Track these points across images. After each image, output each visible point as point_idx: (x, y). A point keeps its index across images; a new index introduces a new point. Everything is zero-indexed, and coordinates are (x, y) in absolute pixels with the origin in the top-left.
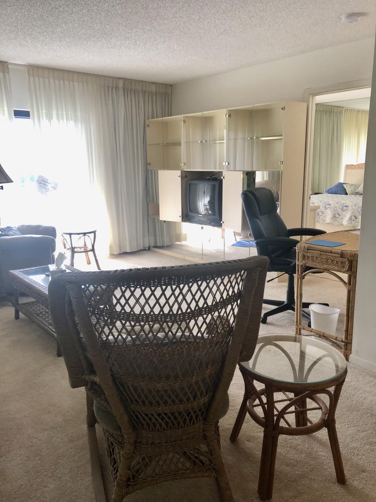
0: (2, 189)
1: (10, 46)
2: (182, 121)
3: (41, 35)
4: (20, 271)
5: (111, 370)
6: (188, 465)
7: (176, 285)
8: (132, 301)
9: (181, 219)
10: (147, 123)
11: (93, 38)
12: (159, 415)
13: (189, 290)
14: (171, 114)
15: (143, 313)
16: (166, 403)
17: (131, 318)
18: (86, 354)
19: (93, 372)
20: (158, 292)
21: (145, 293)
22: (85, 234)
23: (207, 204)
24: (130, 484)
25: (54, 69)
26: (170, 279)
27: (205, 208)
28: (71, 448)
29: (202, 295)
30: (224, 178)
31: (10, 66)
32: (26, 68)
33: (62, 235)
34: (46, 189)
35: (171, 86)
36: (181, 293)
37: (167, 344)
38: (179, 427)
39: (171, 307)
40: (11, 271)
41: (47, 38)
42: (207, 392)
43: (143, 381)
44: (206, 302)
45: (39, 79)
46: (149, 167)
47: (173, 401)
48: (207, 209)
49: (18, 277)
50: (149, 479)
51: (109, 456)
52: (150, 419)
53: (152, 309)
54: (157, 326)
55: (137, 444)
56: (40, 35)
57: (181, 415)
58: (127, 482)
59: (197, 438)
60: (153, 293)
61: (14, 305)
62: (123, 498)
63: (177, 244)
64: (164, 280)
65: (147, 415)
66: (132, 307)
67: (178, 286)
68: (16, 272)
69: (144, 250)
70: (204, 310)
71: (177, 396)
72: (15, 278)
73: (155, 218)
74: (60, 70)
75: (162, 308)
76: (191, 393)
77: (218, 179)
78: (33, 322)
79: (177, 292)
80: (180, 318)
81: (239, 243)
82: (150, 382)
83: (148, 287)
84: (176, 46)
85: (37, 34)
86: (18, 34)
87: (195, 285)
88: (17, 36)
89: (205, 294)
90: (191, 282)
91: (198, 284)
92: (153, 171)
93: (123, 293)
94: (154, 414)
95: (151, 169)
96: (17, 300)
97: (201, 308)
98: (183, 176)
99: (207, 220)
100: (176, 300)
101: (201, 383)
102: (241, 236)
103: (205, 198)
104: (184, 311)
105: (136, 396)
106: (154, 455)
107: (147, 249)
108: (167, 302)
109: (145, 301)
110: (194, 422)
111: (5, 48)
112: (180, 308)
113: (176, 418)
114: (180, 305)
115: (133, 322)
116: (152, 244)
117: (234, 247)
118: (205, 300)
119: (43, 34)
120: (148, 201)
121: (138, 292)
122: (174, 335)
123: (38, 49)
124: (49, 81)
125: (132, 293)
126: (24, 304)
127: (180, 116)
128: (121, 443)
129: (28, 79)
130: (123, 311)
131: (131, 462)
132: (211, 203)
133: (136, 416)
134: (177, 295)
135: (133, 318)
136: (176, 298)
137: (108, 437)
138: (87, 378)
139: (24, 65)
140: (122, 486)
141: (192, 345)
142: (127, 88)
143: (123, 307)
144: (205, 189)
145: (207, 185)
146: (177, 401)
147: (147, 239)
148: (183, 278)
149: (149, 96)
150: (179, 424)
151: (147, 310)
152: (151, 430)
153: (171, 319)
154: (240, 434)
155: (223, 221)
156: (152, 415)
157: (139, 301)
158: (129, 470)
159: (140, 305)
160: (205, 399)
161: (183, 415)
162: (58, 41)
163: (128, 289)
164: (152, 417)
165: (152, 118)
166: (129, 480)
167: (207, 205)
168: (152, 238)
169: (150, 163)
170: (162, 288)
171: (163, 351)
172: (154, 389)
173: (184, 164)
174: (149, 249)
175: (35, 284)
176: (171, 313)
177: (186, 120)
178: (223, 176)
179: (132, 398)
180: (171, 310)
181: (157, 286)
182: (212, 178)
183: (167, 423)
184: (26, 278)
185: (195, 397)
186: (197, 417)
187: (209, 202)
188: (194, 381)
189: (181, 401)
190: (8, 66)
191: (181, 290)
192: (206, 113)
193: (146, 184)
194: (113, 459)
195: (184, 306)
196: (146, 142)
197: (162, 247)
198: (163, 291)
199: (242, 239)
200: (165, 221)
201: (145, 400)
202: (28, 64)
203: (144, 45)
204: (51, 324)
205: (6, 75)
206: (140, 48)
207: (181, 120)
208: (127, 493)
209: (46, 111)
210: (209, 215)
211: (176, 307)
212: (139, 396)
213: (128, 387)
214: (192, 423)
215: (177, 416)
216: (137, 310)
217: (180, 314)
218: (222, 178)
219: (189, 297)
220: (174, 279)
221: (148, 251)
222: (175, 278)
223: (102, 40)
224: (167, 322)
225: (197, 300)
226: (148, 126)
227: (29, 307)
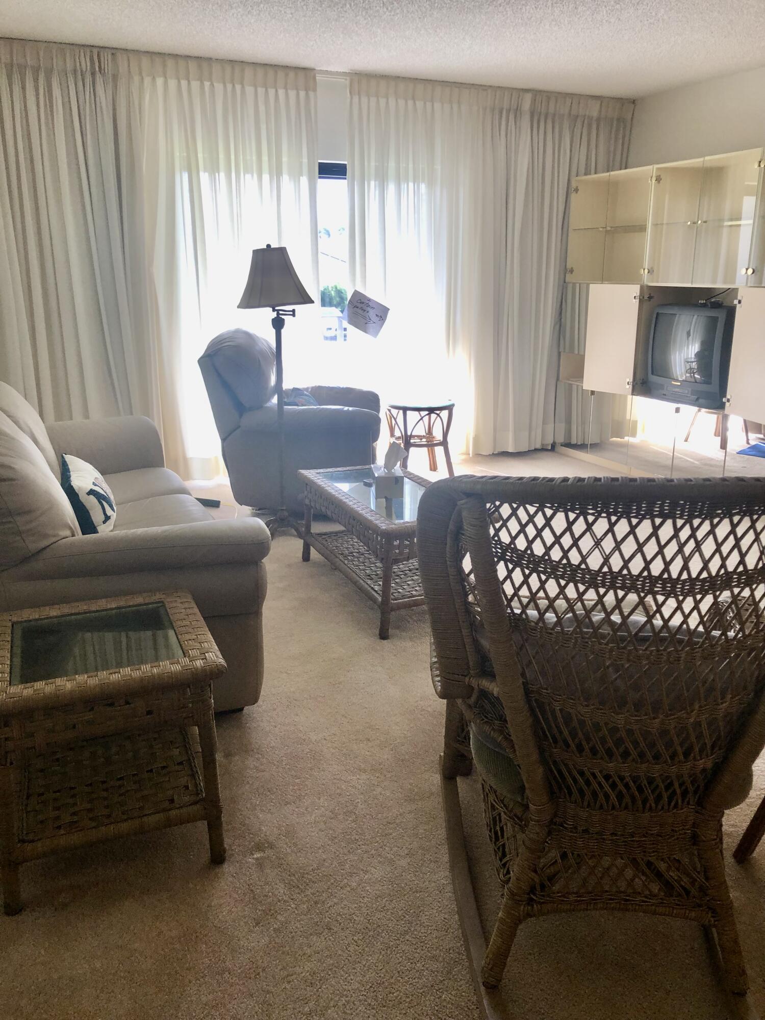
0: (294, 315)
1: (325, 35)
2: (654, 179)
3: (387, 9)
4: (318, 473)
5: (523, 675)
6: (655, 888)
7: (683, 519)
8: (586, 543)
9: (629, 388)
10: (574, 184)
11: (487, 6)
12: (607, 777)
13: (712, 532)
14: (626, 164)
15: (605, 569)
16: (626, 754)
17: (579, 577)
18: (478, 636)
19: (486, 671)
20: (644, 530)
21: (616, 528)
22: (431, 410)
23: (693, 360)
24: (535, 898)
25: (399, 77)
26: (674, 505)
27: (688, 367)
28: (410, 812)
29: (737, 545)
30: (740, 302)
31: (319, 77)
32: (348, 78)
33: (389, 410)
34: (364, 318)
35: (634, 102)
36: (693, 535)
37: (645, 639)
38: (644, 808)
39: (667, 564)
40: (303, 472)
41: (398, 14)
42: (713, 747)
43: (587, 706)
44: (742, 562)
45: (369, 100)
46: (569, 278)
47: (642, 755)
48: (691, 369)
49: (315, 483)
50: (572, 898)
51: (494, 839)
52: (588, 783)
53: (626, 563)
54: (633, 598)
55: (553, 827)
56: (385, 10)
57: (653, 786)
58: (528, 894)
59: (678, 838)
60: (632, 531)
61: (300, 536)
62: (520, 922)
63: (613, 441)
64: (662, 506)
65: (582, 774)
66: (584, 554)
67: (689, 521)
68: (310, 474)
69: (543, 450)
70: (735, 578)
71: (652, 745)
72: (308, 484)
73: (571, 384)
74: (410, 78)
75: (647, 564)
76: (681, 745)
77: (725, 304)
78: (335, 568)
79: (685, 533)
80: (682, 588)
81: (754, 447)
82: (601, 709)
83: (625, 518)
84: (662, 11)
85: (380, 7)
86: (345, 9)
87: (726, 522)
88: (341, 15)
89: (745, 544)
90: (718, 515)
91: (731, 522)
92: (578, 285)
93: (570, 524)
94: (598, 774)
95: (575, 282)
96: (308, 527)
97: (731, 572)
98: (643, 297)
99: (690, 393)
100: (680, 551)
101: (704, 725)
102: (761, 433)
103: (690, 347)
104: (694, 575)
105: (566, 733)
106: (586, 855)
107: (550, 448)
108: (661, 552)
109: (614, 545)
110: (677, 803)
111: (315, 40)
112: (685, 567)
113: (640, 789)
114: (686, 561)
115: (583, 584)
116: (561, 439)
117: (743, 457)
118: (743, 556)
119: (391, 6)
120: (561, 350)
121: (601, 526)
122: (666, 622)
123: (376, 40)
124: (387, 103)
125: (589, 527)
126: (320, 535)
127: (650, 167)
128: (520, 819)
129: (349, 100)
130: (565, 561)
131: (539, 858)
132: (704, 357)
133: (560, 772)
134: (683, 540)
135: (583, 578)
136: (681, 546)
137: (494, 803)
138: (474, 682)
139: (344, 74)
140: (518, 898)
141: (699, 648)
142: (539, 111)
143: (565, 553)
144: (691, 325)
145: (696, 317)
146: (649, 756)
147: (550, 427)
148: (703, 506)
149: (583, 126)
150: (645, 801)
151: (616, 563)
152: (586, 803)
153: (664, 588)
154: (757, 850)
155: (728, 396)
156: (594, 775)
157: (602, 543)
158: (535, 871)
159: (602, 552)
160: (705, 763)
161: (658, 786)
162: (417, 19)
163: (581, 518)
164: (591, 779)
165: (586, 174)
166: (532, 890)
167: (693, 362)
168: (561, 427)
169: (572, 268)
170: (653, 523)
171: (636, 650)
172: (606, 724)
173: (648, 272)
174: (553, 448)
175: (347, 498)
176: (666, 576)
177: (661, 177)
178: (739, 298)
179: (557, 735)
180: (666, 569)
181: (644, 518)
182: (711, 303)
183: (620, 796)
184: (329, 486)
185: (686, 754)
186: (685, 794)
187: (697, 355)
188: (692, 720)
189: (657, 757)
190: (314, 78)
191: (694, 530)
192: (710, 160)
193: (561, 313)
194: (502, 845)
195: (695, 565)
196: (568, 223)
197: (581, 447)
198: (656, 529)
199: (762, 441)
200: (593, 393)
201: (584, 743)
202: (351, 70)
203: (593, 15)
204: (369, 576)
205: (311, 94)
206: (581, 22)
207: (651, 177)
208: (529, 915)
209: (377, 164)
210: (696, 382)
211: (678, 564)
212: (573, 735)
213: (553, 712)
214: (673, 804)
215: (645, 785)
216: (595, 562)
217: (685, 581)
218: (736, 302)
219: (708, 547)
220: (683, 506)
221: (550, 453)
222: (685, 504)
223: (505, 9)
224: (654, 594)
225: (725, 555)
226: (576, 190)
227: (329, 540)
